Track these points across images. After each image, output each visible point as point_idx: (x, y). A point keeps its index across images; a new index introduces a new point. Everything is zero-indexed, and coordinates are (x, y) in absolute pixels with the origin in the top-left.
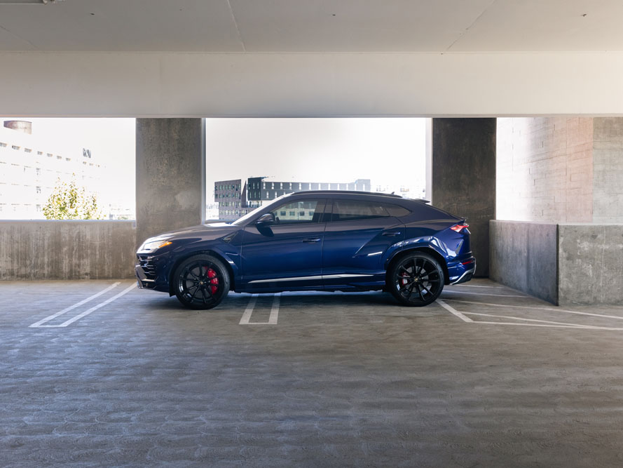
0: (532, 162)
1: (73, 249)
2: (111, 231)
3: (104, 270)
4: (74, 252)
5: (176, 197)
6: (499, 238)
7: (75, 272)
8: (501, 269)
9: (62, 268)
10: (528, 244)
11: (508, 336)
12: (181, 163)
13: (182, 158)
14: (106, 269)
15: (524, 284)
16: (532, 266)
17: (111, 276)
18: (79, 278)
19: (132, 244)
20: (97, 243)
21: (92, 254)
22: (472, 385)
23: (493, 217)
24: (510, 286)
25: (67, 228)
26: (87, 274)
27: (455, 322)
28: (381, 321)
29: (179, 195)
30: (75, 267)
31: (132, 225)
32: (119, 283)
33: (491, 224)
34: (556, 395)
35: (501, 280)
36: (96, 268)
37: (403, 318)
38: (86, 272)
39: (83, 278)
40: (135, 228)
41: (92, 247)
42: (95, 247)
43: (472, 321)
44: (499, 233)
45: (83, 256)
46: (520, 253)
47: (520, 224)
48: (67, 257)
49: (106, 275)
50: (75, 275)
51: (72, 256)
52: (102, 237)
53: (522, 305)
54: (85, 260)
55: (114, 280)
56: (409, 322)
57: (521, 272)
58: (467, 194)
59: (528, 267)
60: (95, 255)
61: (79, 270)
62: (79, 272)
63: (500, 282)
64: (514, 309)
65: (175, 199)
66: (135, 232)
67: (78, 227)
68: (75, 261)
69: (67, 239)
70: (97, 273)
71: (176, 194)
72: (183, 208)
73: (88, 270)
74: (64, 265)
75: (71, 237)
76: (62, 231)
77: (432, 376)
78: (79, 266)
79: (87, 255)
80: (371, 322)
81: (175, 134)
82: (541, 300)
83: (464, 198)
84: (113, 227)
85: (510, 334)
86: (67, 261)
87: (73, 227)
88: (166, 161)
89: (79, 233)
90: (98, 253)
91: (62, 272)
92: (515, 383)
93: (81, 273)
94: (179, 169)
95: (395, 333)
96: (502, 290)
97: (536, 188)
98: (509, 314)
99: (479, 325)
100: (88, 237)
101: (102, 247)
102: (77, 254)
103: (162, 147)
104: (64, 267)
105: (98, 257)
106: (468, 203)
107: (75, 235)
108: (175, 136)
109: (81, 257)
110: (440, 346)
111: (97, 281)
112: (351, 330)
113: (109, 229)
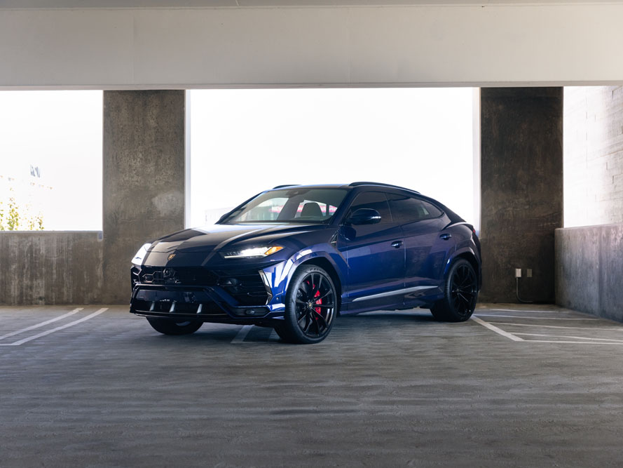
0: (609, 154)
1: (24, 267)
2: (72, 244)
3: (63, 293)
4: (25, 271)
5: (153, 200)
6: (566, 251)
7: (26, 296)
8: (570, 290)
9: (10, 290)
10: (600, 253)
11: (564, 352)
12: (159, 157)
13: (161, 151)
14: (65, 293)
15: (595, 305)
16: (605, 280)
17: (71, 301)
18: (31, 304)
19: (98, 260)
20: (54, 259)
21: (47, 272)
22: (508, 388)
23: (560, 224)
24: (580, 311)
25: (17, 240)
26: (41, 298)
27: (500, 341)
28: (408, 341)
29: (157, 198)
30: (26, 289)
31: (98, 237)
32: (81, 309)
33: (557, 234)
34: (605, 395)
35: (570, 303)
36: (52, 291)
37: (437, 338)
38: (41, 295)
39: (36, 304)
40: (101, 240)
41: (48, 263)
42: (52, 265)
43: (523, 340)
44: (566, 243)
45: (36, 275)
46: (591, 267)
47: (591, 229)
48: (16, 277)
49: (65, 299)
50: (27, 300)
51: (22, 276)
52: (60, 251)
53: (591, 327)
54: (39, 281)
55: (74, 306)
56: (443, 341)
57: (593, 290)
58: (526, 196)
59: (601, 282)
60: (52, 274)
61: (31, 293)
62: (31, 296)
63: (567, 306)
64: (579, 330)
65: (152, 203)
66: (102, 245)
67: (30, 239)
68: (26, 282)
69: (17, 253)
70: (54, 297)
71: (154, 196)
72: (162, 215)
73: (42, 293)
74: (12, 287)
75: (21, 252)
76: (10, 244)
77: (460, 382)
78: (31, 288)
79: (41, 274)
80: (396, 341)
81: (152, 121)
82: (614, 322)
83: (522, 200)
84: (74, 240)
85: (565, 350)
86: (17, 282)
87: (24, 239)
88: (140, 155)
89: (31, 246)
90: (54, 271)
91: (10, 296)
92: (559, 386)
93: (34, 297)
94: (157, 164)
95: (423, 350)
96: (569, 314)
97: (616, 186)
98: (571, 335)
99: (530, 343)
100: (43, 251)
101: (60, 264)
102: (29, 272)
103: (136, 138)
104: (12, 290)
105: (55, 276)
106: (527, 207)
107: (26, 249)
108: (152, 123)
109: (33, 277)
110: (478, 359)
111: (54, 307)
112: (370, 348)
113: (68, 241)
